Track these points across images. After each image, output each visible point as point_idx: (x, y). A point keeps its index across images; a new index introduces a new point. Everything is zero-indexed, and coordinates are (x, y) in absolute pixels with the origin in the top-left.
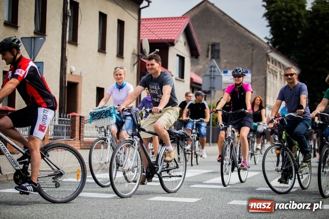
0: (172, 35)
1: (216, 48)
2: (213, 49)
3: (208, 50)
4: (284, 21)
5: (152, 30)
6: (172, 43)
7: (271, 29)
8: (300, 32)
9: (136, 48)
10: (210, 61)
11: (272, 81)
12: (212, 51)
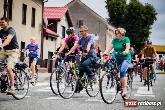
0: (59, 16)
1: (81, 23)
2: (80, 23)
3: (77, 23)
4: (115, 10)
5: (49, 13)
6: (59, 20)
7: (109, 14)
8: (123, 15)
9: (41, 22)
10: (78, 29)
11: (109, 39)
12: (79, 24)
